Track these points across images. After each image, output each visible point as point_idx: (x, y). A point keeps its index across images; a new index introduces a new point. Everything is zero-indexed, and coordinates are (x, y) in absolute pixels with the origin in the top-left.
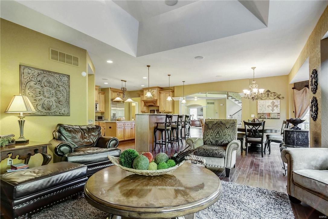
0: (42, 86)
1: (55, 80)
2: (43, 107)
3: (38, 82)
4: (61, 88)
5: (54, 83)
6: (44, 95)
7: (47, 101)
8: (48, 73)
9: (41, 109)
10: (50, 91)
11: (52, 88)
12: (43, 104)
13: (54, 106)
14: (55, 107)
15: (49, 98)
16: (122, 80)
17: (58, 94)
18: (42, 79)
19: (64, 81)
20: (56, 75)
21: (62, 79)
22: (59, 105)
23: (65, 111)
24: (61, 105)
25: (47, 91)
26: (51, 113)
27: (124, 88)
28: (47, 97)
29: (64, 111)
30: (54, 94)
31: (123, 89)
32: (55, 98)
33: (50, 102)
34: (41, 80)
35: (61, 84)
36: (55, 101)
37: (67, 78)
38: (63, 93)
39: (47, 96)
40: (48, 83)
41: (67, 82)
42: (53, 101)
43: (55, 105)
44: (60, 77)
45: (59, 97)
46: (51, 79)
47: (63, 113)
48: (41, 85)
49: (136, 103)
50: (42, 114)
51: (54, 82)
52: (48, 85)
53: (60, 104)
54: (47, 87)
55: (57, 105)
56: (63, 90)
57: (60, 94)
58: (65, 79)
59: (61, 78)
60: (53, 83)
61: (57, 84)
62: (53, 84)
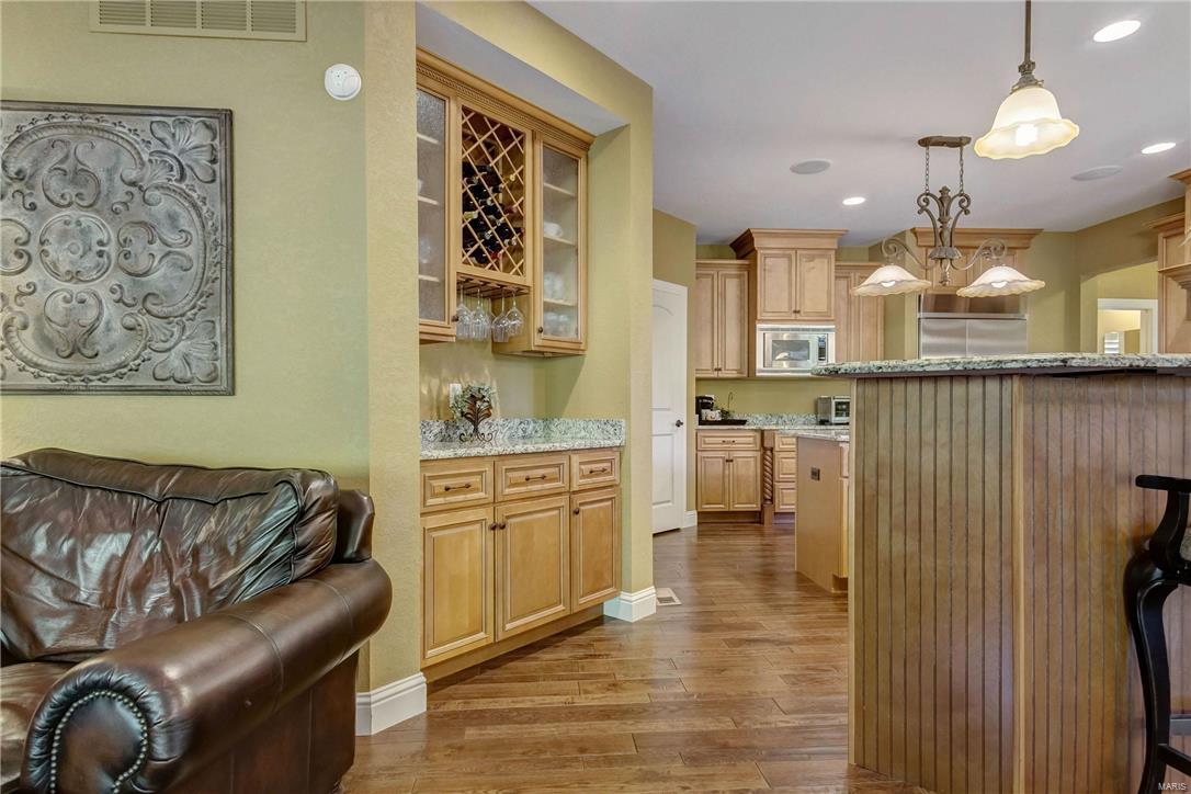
0: (33, 207)
1: (125, 157)
2: (46, 342)
3: (17, 186)
4: (164, 205)
5: (111, 180)
6: (48, 260)
7: (66, 300)
8: (75, 119)
9: (38, 351)
10: (85, 232)
11: (97, 212)
12: (38, 319)
13: (108, 329)
14: (118, 333)
15: (75, 276)
16: (925, 142)
17: (137, 246)
18: (36, 163)
19: (182, 152)
20: (129, 123)
21: (169, 140)
22: (144, 320)
23: (194, 363)
24: (157, 322)
25: (64, 236)
26: (96, 373)
27: (944, 191)
28: (68, 272)
29: (186, 359)
30: (112, 249)
31: (941, 201)
32: (116, 278)
33: (83, 302)
34: (29, 172)
35: (162, 180)
36: (117, 297)
37: (208, 134)
38: (172, 237)
39: (64, 267)
40: (74, 182)
41: (204, 159)
42: (104, 294)
43: (117, 325)
44: (160, 133)
45: (141, 268)
46: (94, 155)
47: (178, 376)
48: (29, 200)
49: (1146, 311)
50: (45, 383)
51: (110, 172)
52: (70, 191)
53: (148, 312)
54: (67, 212)
55: (130, 321)
56: (173, 218)
57: (151, 242)
58: (195, 141)
59: (160, 140)
60: (102, 175)
61: (133, 184)
62: (105, 186)
